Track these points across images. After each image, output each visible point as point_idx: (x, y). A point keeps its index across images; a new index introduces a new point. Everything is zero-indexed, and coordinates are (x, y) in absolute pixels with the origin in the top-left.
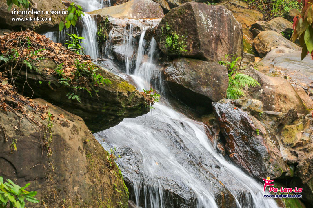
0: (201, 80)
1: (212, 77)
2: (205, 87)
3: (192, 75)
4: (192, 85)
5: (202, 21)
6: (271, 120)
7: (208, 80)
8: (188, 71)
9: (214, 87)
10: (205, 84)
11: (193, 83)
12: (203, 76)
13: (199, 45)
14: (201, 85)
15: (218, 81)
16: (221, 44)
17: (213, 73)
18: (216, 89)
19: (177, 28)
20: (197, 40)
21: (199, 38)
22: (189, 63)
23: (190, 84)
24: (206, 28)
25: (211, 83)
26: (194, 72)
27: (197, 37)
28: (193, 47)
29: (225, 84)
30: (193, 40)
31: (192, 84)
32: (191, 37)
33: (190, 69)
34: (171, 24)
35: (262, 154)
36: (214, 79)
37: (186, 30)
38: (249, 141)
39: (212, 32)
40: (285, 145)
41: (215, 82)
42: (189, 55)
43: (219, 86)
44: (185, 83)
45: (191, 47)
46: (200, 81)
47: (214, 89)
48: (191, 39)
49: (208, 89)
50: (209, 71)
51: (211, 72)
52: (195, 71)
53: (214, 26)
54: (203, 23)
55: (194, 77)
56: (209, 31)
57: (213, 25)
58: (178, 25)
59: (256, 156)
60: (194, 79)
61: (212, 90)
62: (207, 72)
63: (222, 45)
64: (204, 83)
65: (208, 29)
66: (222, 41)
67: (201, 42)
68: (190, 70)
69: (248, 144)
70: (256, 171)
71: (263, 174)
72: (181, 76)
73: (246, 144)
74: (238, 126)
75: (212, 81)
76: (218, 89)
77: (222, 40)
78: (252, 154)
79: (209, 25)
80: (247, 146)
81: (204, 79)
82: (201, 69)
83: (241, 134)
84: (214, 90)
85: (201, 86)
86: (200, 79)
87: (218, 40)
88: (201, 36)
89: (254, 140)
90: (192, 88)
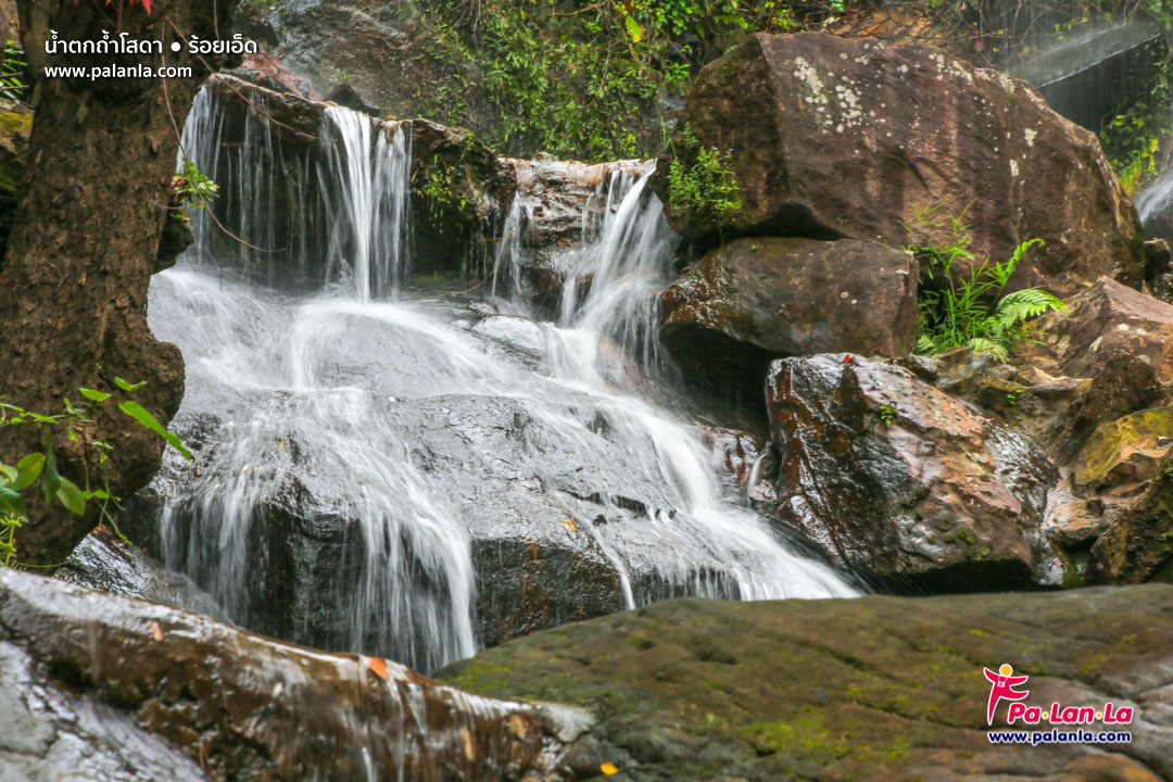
0: (790, 302)
1: (834, 288)
2: (809, 326)
3: (763, 291)
4: (756, 327)
5: (804, 95)
6: (1049, 413)
7: (821, 301)
8: (747, 278)
9: (838, 322)
10: (810, 317)
11: (761, 315)
12: (800, 288)
13: (785, 177)
14: (792, 321)
15: (858, 299)
16: (918, 183)
17: (844, 274)
18: (846, 329)
19: (719, 133)
20: (778, 160)
21: (783, 154)
22: (755, 251)
23: (751, 321)
24: (824, 119)
25: (828, 312)
26: (769, 281)
27: (780, 152)
28: (768, 192)
29: (883, 307)
30: (766, 165)
31: (755, 323)
32: (759, 156)
33: (756, 271)
34: (700, 125)
35: (887, 485)
36: (845, 294)
37: (746, 133)
38: (852, 451)
39: (862, 135)
40: (1080, 489)
41: (845, 303)
42: (754, 223)
43: (857, 315)
44: (734, 320)
45: (761, 191)
46: (789, 308)
47: (839, 329)
48: (759, 162)
49: (816, 332)
50: (829, 269)
51: (836, 273)
52: (773, 275)
53: (872, 114)
54: (809, 100)
55: (767, 295)
56: (840, 129)
57: (865, 110)
58: (719, 123)
59: (868, 497)
60: (765, 304)
61: (830, 333)
62: (819, 275)
63: (926, 186)
64: (804, 314)
65: (836, 124)
66: (926, 171)
67: (789, 166)
68: (754, 276)
69: (846, 460)
70: (859, 549)
71: (885, 555)
72: (718, 301)
73: (843, 461)
74: (827, 407)
75: (833, 302)
76: (853, 327)
77: (920, 166)
78: (854, 494)
79: (847, 110)
80: (843, 470)
81: (805, 297)
82: (798, 266)
83: (832, 432)
84: (838, 334)
85: (793, 326)
86: (787, 299)
87: (902, 166)
88: (790, 145)
89: (871, 443)
90: (758, 336)
